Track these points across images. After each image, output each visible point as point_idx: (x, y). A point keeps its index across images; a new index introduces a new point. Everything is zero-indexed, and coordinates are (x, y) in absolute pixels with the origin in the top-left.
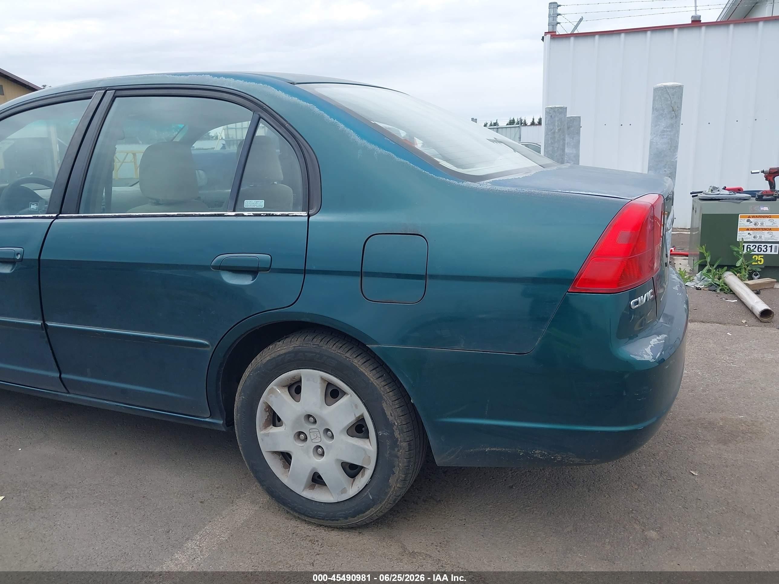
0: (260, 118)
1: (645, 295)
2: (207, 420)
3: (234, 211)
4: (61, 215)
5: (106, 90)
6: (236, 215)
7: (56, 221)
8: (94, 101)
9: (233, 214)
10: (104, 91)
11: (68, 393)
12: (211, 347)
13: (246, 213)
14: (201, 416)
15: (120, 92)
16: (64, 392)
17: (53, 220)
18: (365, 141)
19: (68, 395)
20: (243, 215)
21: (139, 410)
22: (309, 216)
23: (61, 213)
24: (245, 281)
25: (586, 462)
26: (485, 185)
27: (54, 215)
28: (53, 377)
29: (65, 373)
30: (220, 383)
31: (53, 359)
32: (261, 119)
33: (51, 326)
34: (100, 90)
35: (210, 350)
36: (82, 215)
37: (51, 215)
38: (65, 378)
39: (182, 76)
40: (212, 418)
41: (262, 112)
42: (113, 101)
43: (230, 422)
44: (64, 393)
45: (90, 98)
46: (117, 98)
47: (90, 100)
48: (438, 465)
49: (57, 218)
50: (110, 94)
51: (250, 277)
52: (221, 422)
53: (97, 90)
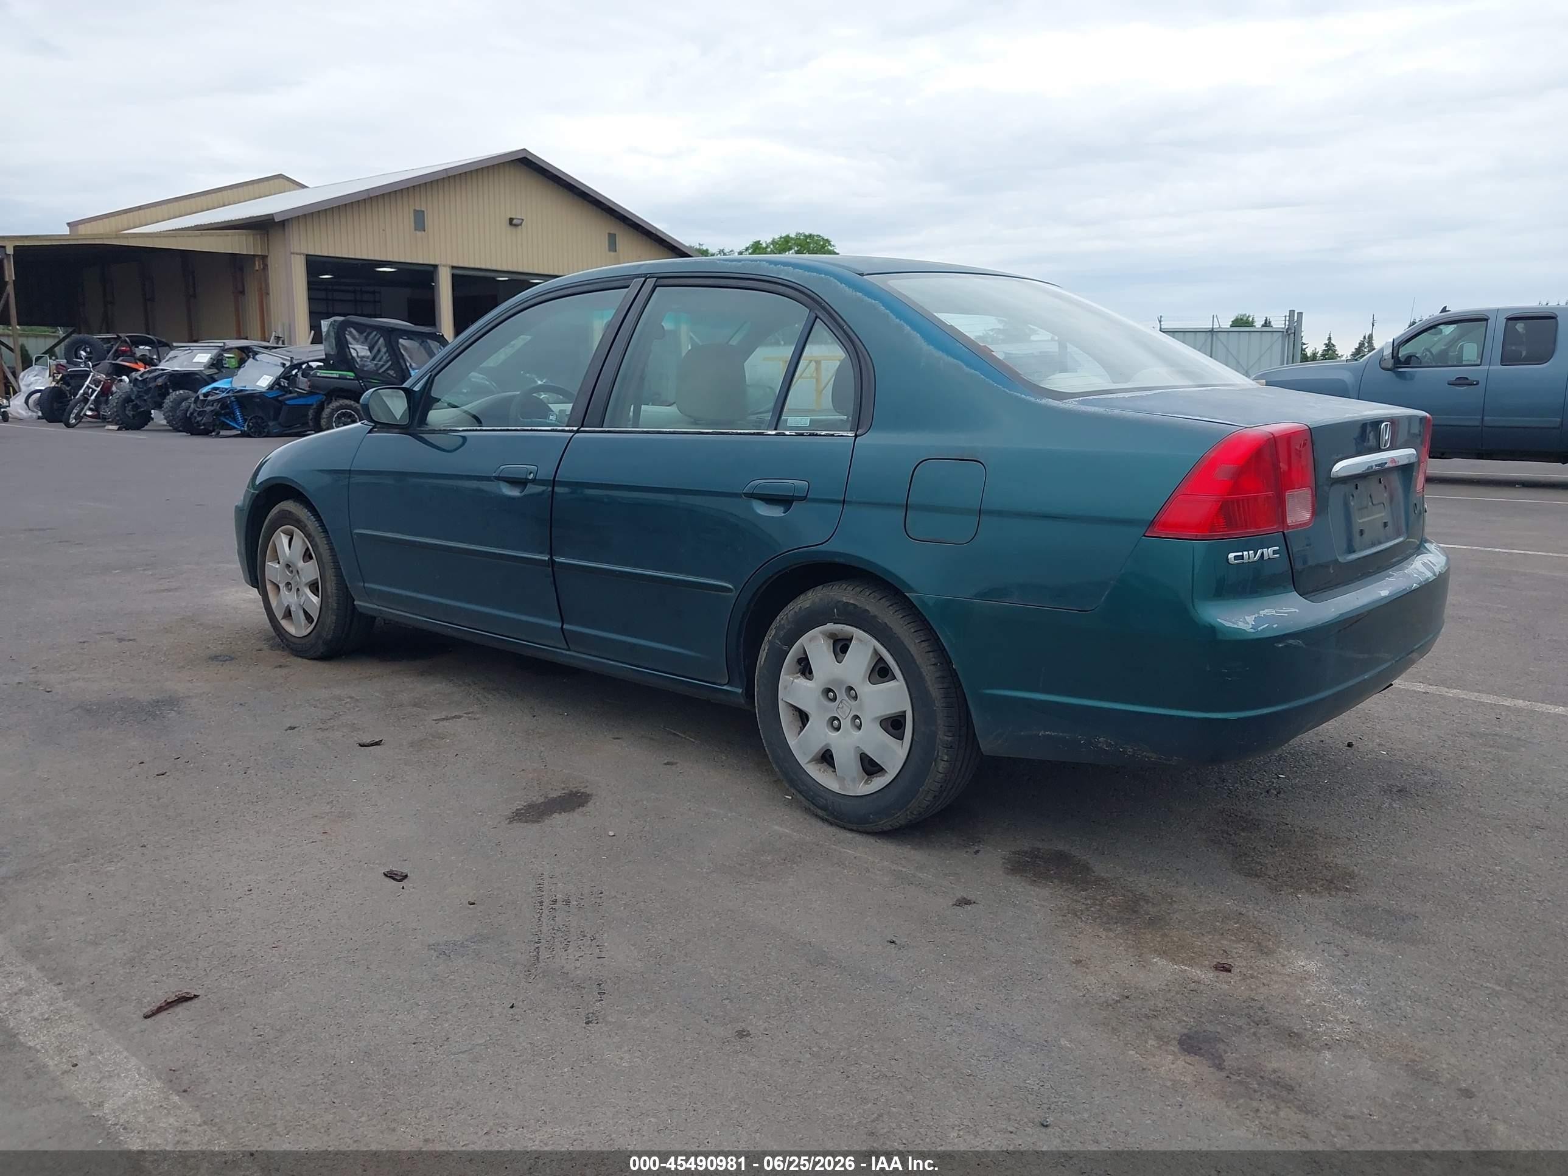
0: (817, 317)
1: (1260, 551)
2: (725, 687)
3: (776, 429)
4: (582, 429)
5: (646, 277)
6: (776, 434)
7: (577, 435)
8: (632, 291)
9: (774, 432)
10: (644, 279)
11: (569, 650)
12: (734, 592)
13: (787, 433)
14: (719, 681)
15: (662, 280)
16: (563, 647)
17: (573, 434)
18: (931, 347)
19: (568, 652)
20: (785, 435)
21: (649, 673)
22: (856, 436)
23: (582, 426)
24: (776, 512)
25: (1165, 759)
26: (1070, 404)
27: (575, 429)
28: (554, 628)
29: (568, 623)
30: (742, 639)
31: (556, 604)
32: (818, 319)
33: (559, 562)
34: (639, 277)
35: (733, 595)
36: (607, 429)
37: (571, 428)
38: (569, 631)
39: (734, 263)
40: (731, 686)
41: (819, 311)
42: (653, 291)
43: (749, 694)
44: (563, 649)
45: (627, 287)
46: (658, 288)
47: (627, 290)
48: (984, 753)
49: (577, 432)
50: (651, 282)
51: (782, 509)
52: (741, 691)
53: (636, 278)
